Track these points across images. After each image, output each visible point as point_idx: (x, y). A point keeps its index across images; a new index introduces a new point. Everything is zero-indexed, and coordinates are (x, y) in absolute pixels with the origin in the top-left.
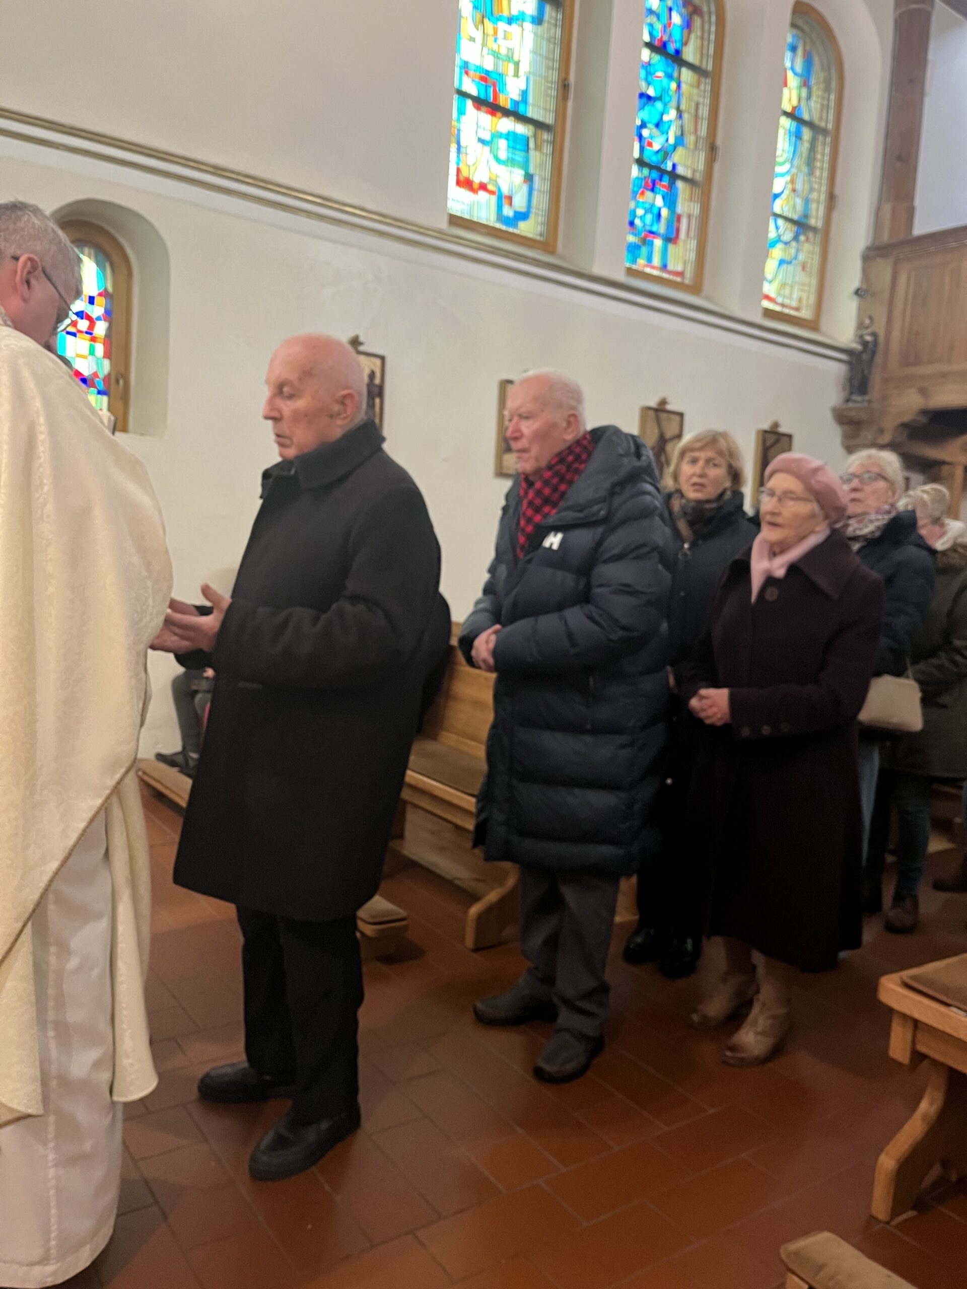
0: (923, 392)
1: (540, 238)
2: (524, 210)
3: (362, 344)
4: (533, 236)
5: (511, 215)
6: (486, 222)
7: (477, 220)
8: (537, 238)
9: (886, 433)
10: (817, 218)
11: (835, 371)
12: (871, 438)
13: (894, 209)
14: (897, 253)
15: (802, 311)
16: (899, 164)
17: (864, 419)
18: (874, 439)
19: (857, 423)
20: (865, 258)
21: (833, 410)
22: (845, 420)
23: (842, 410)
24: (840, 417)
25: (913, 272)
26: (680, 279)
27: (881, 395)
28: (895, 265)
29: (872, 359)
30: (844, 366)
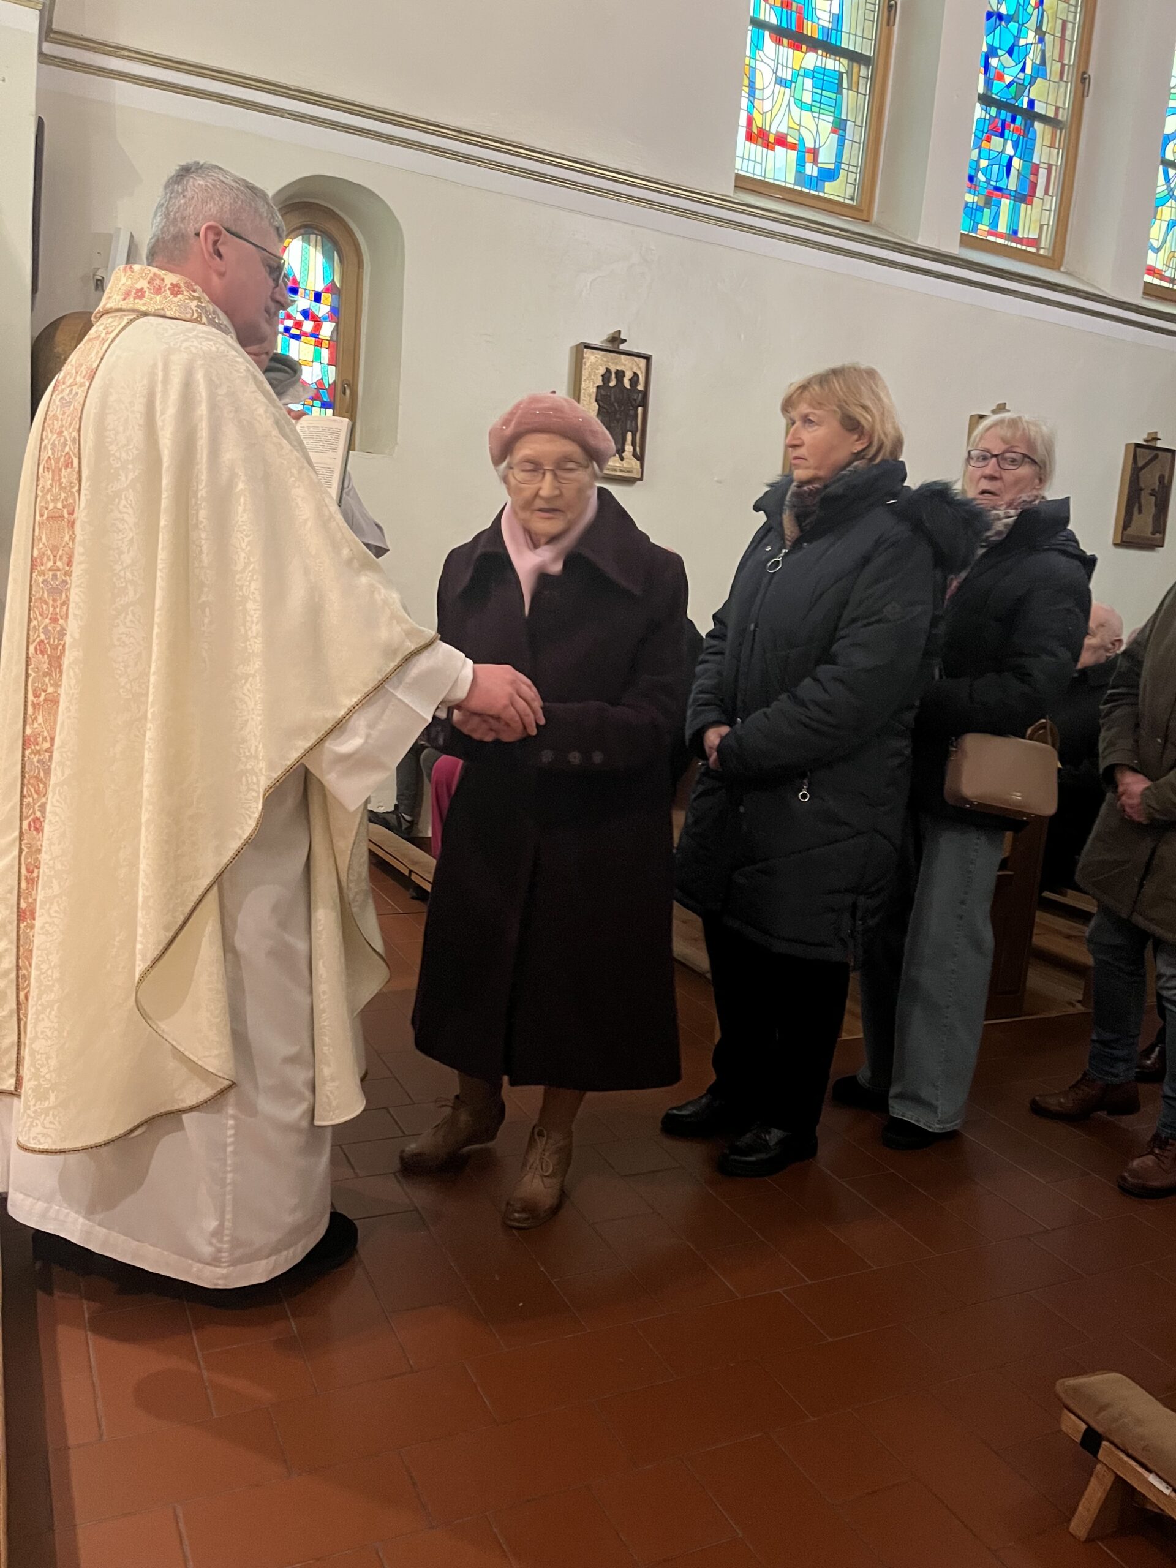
1: (851, 202)
2: (832, 167)
3: (624, 341)
4: (842, 200)
5: (815, 174)
6: (783, 184)
7: (772, 181)
8: (847, 201)
26: (1033, 249)
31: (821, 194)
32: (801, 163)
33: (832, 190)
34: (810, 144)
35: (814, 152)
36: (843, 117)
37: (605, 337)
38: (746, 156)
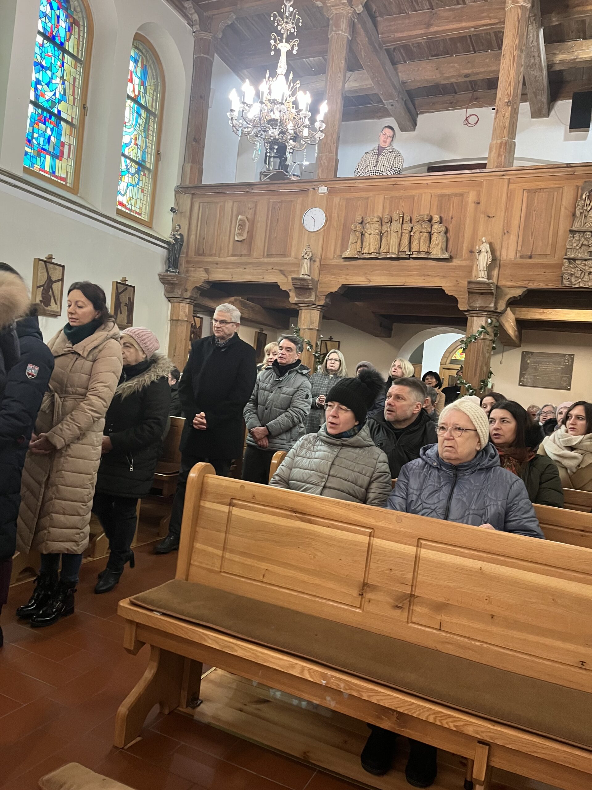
0: (207, 271)
9: (188, 292)
10: (150, 163)
11: (161, 253)
12: (180, 293)
13: (191, 167)
14: (193, 192)
15: (142, 215)
16: (194, 143)
17: (176, 282)
18: (182, 294)
19: (172, 284)
20: (176, 192)
21: (159, 275)
22: (166, 282)
23: (163, 276)
24: (163, 279)
25: (201, 204)
26: (64, 183)
27: (185, 269)
28: (192, 198)
29: (180, 249)
30: (165, 251)
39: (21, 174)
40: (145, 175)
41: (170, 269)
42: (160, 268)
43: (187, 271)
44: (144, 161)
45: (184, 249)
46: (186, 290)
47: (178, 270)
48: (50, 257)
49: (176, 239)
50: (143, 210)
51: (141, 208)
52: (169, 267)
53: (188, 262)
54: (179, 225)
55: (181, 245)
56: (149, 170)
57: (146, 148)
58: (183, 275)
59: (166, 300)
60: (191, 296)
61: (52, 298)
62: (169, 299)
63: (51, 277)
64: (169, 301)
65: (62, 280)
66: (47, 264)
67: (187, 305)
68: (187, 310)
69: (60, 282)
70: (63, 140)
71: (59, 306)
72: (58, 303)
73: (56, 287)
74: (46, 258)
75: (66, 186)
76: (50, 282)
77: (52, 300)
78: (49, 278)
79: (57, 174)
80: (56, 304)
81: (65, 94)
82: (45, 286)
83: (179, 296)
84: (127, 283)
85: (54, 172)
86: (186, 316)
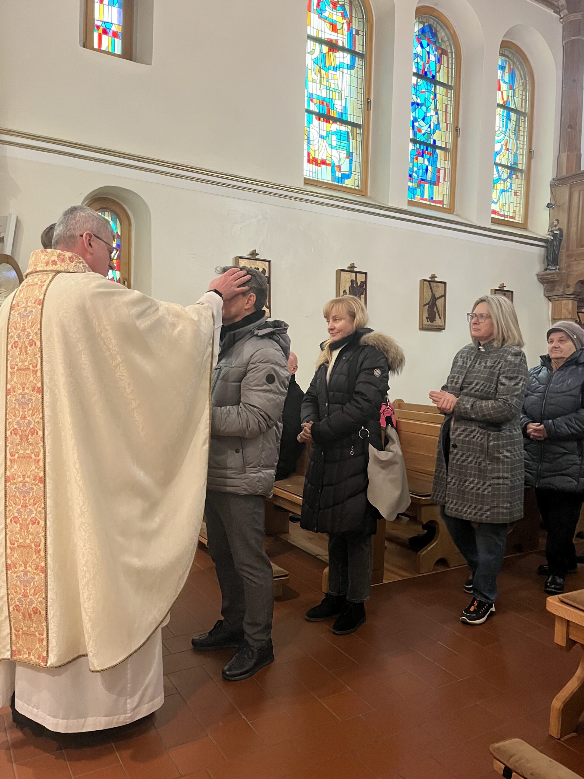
1: (357, 188)
2: (348, 173)
3: (258, 254)
4: (353, 187)
5: (340, 176)
6: (326, 181)
7: (321, 180)
8: (356, 188)
9: (571, 287)
10: (522, 164)
11: (537, 252)
12: (562, 290)
13: (568, 155)
14: (571, 181)
15: (516, 218)
16: (570, 130)
17: (557, 279)
18: (564, 291)
19: (553, 282)
20: (552, 186)
21: (537, 275)
22: (545, 281)
23: (543, 275)
24: (542, 279)
25: (581, 192)
26: (441, 206)
27: (566, 265)
28: (571, 188)
29: (560, 244)
30: (543, 249)
31: (344, 185)
32: (333, 172)
33: (348, 183)
34: (337, 163)
35: (339, 167)
36: (351, 151)
37: (249, 253)
38: (308, 170)
39: (406, 207)
40: (517, 177)
41: (550, 267)
42: (538, 267)
43: (569, 266)
44: (516, 164)
45: (564, 243)
46: (568, 286)
47: (558, 267)
48: (434, 276)
49: (554, 235)
50: (517, 213)
51: (514, 212)
52: (548, 265)
53: (569, 256)
54: (557, 220)
55: (561, 240)
56: (521, 171)
57: (517, 150)
58: (564, 271)
59: (546, 299)
60: (574, 292)
61: (437, 314)
62: (549, 299)
63: (434, 295)
64: (550, 300)
65: (444, 296)
66: (431, 283)
67: (570, 302)
68: (570, 307)
69: (443, 298)
70: (438, 166)
71: (443, 321)
72: (442, 318)
73: (439, 303)
74: (430, 278)
75: (443, 208)
76: (434, 299)
77: (437, 316)
78: (433, 295)
79: (434, 199)
80: (440, 318)
81: (438, 123)
82: (431, 303)
83: (561, 294)
84: (505, 289)
85: (432, 198)
86: (570, 313)
